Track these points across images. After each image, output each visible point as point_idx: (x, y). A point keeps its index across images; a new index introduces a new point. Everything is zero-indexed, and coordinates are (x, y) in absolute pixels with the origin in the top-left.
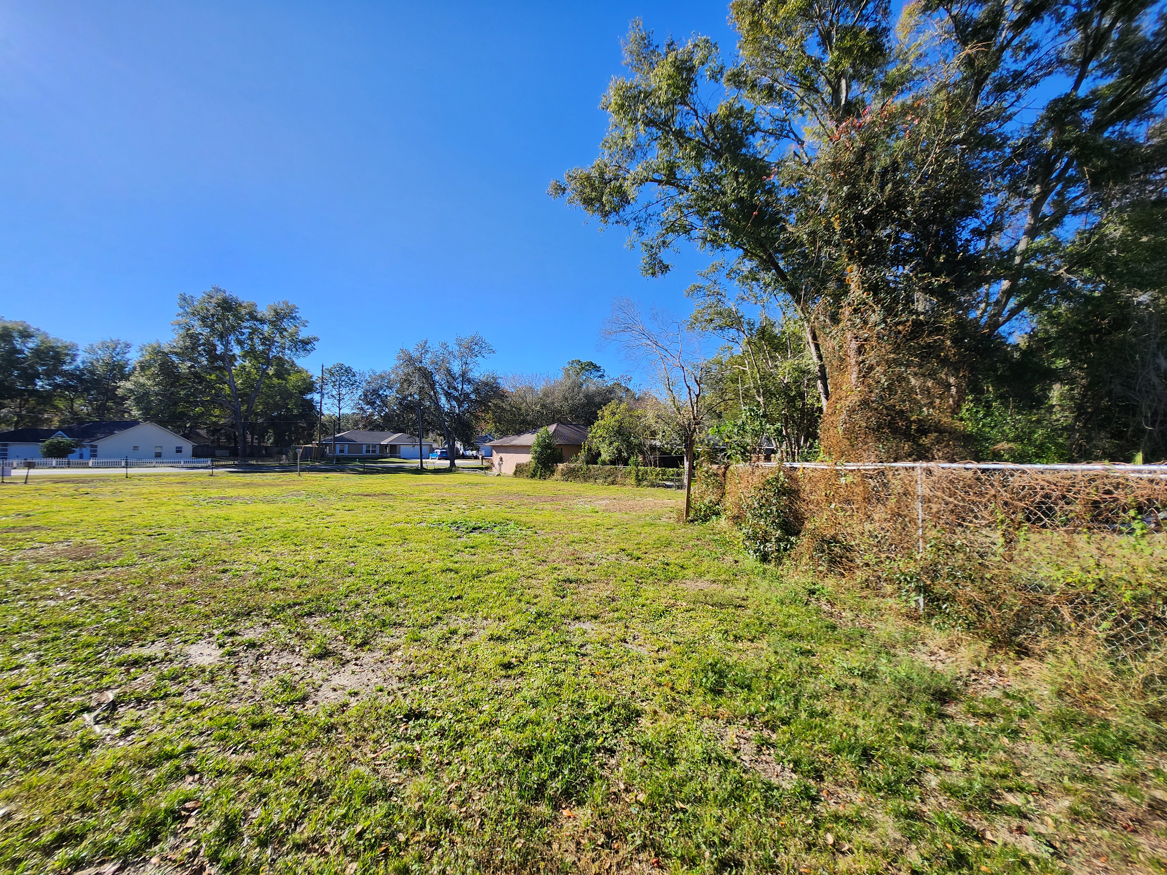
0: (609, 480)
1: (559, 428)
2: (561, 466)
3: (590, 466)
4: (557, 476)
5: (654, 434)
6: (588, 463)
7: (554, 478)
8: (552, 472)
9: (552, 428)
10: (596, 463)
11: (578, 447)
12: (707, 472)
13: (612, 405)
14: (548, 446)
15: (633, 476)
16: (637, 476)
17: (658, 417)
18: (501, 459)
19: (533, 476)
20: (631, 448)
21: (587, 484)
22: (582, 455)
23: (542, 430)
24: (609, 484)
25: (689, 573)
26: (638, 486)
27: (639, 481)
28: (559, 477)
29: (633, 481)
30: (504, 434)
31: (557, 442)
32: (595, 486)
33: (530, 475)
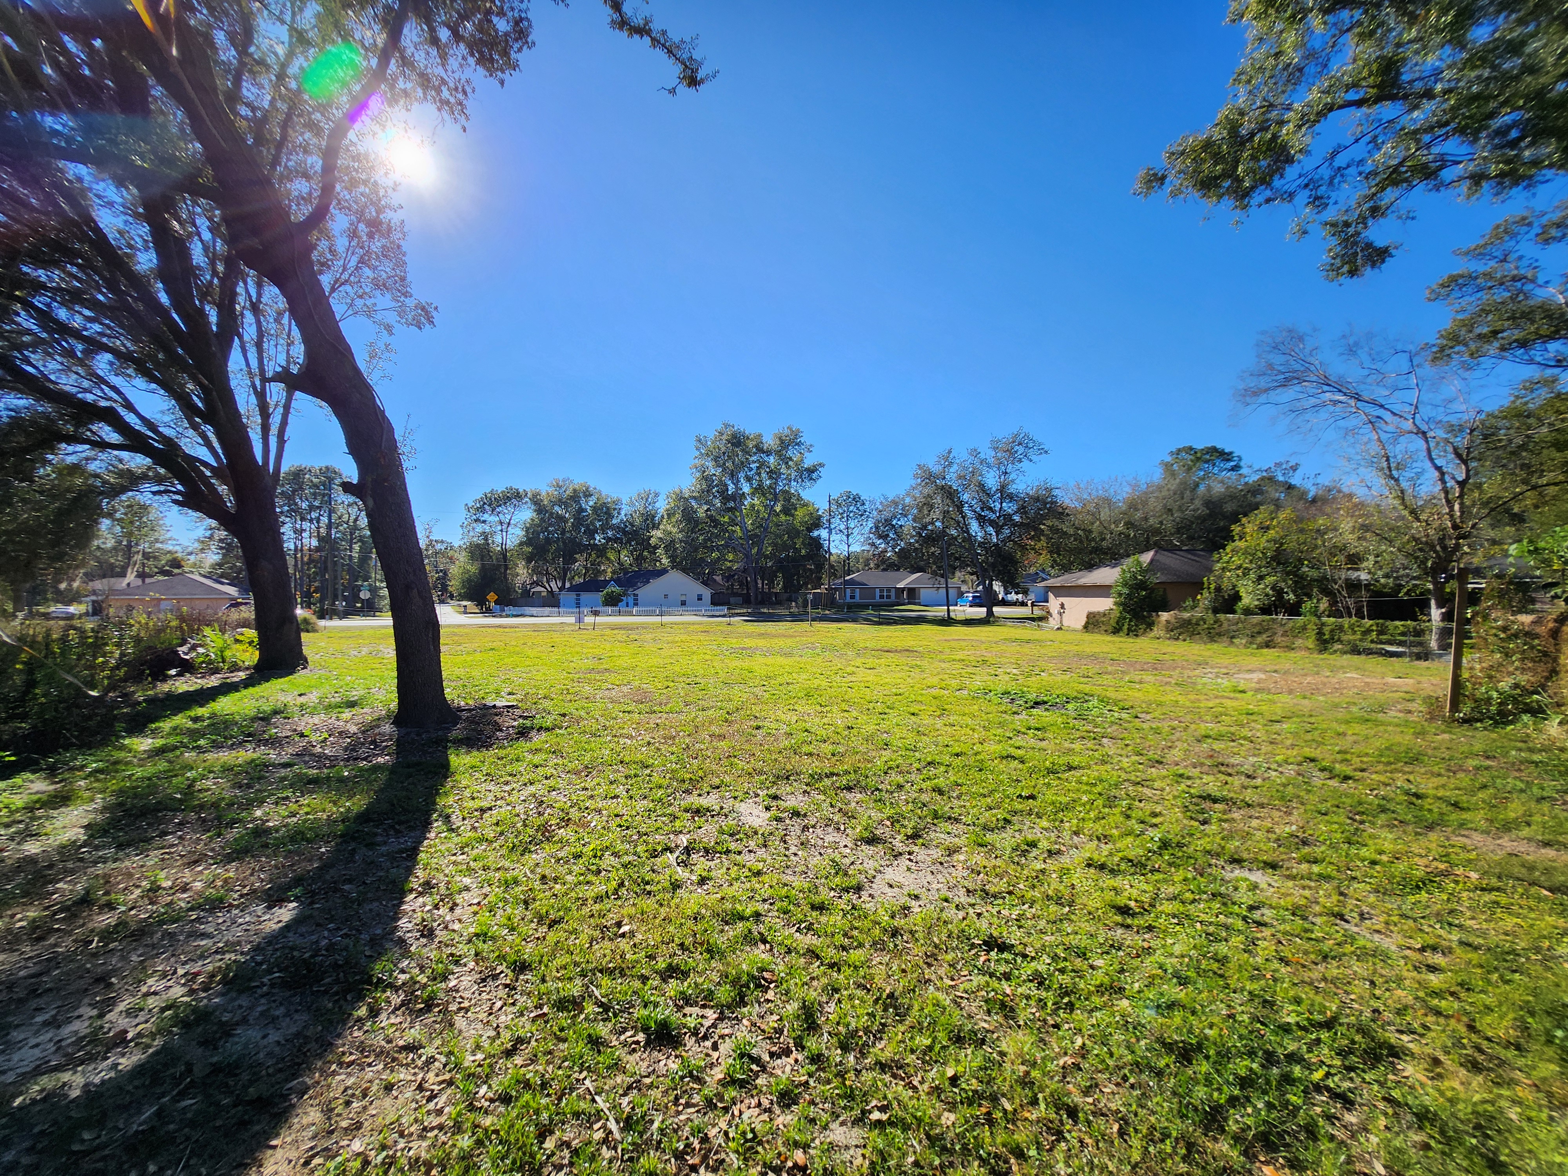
0: (1259, 639)
1: (1159, 557)
2: (1165, 616)
3: (1221, 616)
4: (1156, 631)
5: (1354, 560)
6: (1216, 611)
7: (1152, 634)
8: (1150, 625)
9: (1146, 558)
10: (1233, 612)
11: (1197, 586)
12: (1504, 629)
13: (1262, 514)
14: (1141, 585)
15: (1312, 633)
16: (1320, 633)
17: (1366, 528)
18: (1062, 606)
19: (1116, 631)
20: (1303, 587)
21: (1215, 646)
22: (1205, 599)
23: (1129, 563)
24: (1260, 647)
25: (1478, 818)
26: (1320, 652)
27: (1324, 643)
28: (1162, 633)
29: (1311, 643)
30: (1066, 569)
31: (1156, 579)
32: (1232, 649)
33: (1110, 629)
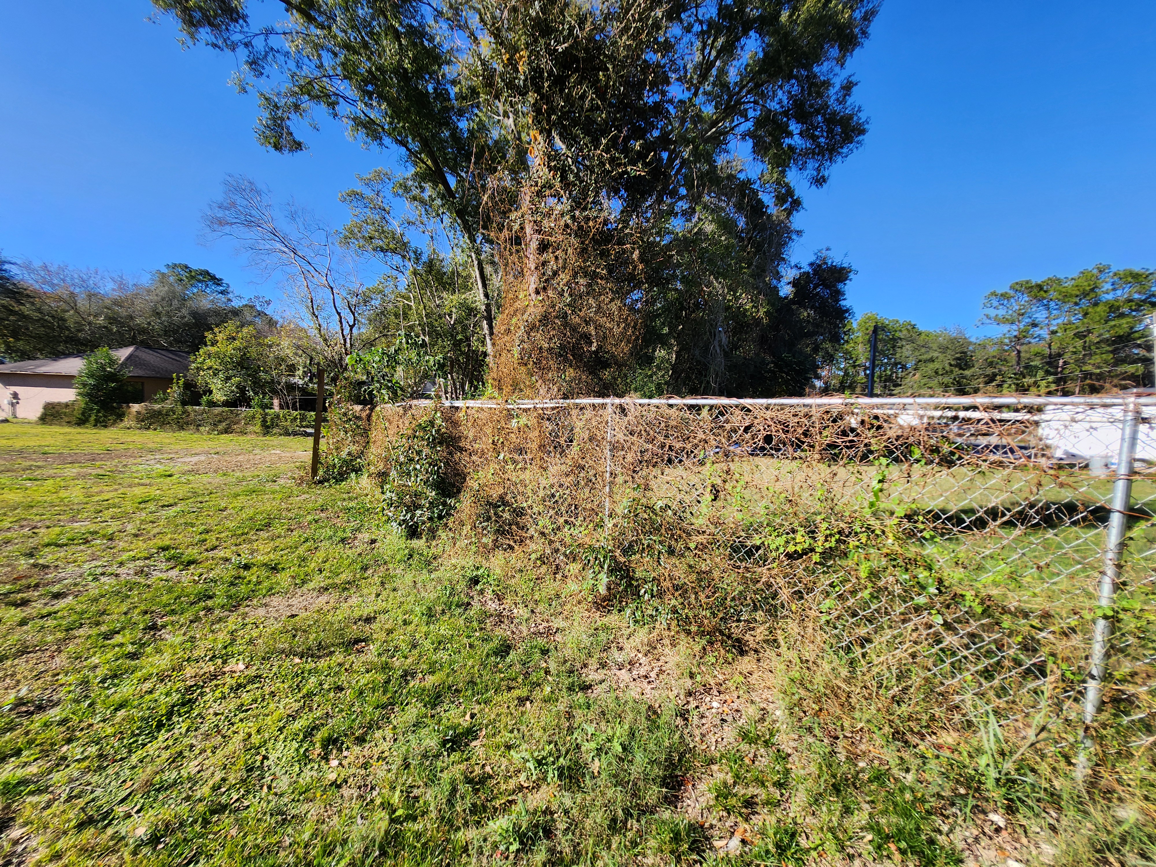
0: (220, 427)
1: (139, 353)
2: (135, 408)
3: (189, 408)
4: (126, 422)
5: (292, 369)
6: (184, 403)
7: (122, 425)
8: (120, 416)
9: (123, 354)
10: (199, 404)
11: (168, 381)
12: (345, 414)
13: (231, 326)
14: (111, 377)
15: (259, 422)
16: (264, 421)
17: (298, 347)
18: (15, 396)
19: (82, 422)
20: (258, 385)
21: (183, 433)
22: (175, 391)
23: (101, 355)
24: (221, 433)
26: (264, 435)
27: (267, 428)
28: (133, 424)
29: (258, 428)
30: (25, 356)
31: (130, 372)
32: (197, 436)
33: (74, 419)
